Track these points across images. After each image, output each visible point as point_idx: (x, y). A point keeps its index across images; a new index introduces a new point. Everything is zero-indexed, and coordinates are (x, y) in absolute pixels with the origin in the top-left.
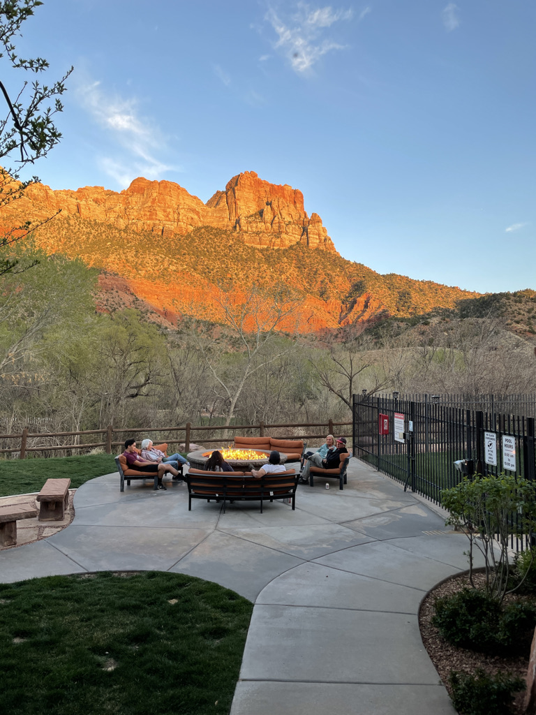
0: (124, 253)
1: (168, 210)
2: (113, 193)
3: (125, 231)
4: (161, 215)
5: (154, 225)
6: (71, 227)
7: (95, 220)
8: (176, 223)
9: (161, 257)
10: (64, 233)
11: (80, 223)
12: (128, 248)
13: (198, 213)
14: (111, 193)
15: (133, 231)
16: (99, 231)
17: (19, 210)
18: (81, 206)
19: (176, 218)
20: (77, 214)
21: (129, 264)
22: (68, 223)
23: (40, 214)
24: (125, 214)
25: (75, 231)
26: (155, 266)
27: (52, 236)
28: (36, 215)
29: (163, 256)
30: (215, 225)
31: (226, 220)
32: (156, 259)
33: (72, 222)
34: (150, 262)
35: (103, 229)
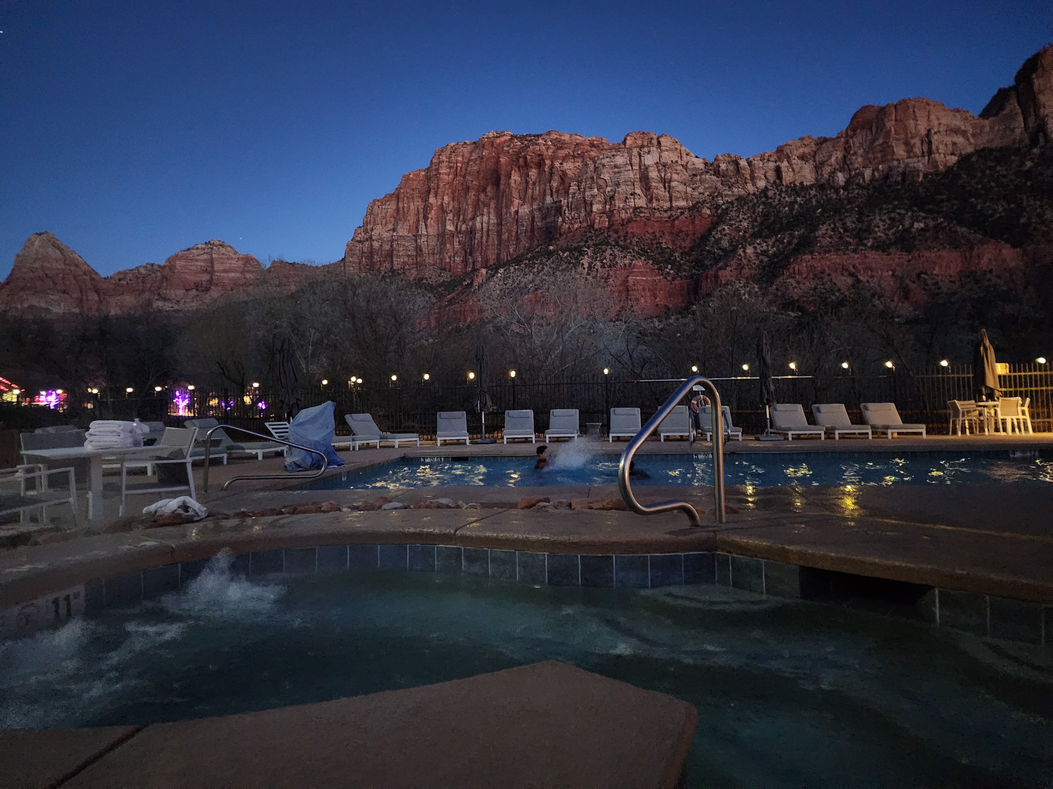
0: (841, 220)
1: (913, 141)
2: (825, 140)
3: (845, 188)
4: (900, 151)
5: (890, 169)
6: (770, 201)
7: (802, 183)
8: (927, 158)
9: (899, 214)
10: (761, 210)
11: (781, 191)
12: (847, 211)
13: (964, 133)
14: (822, 141)
15: (858, 184)
16: (808, 197)
17: (706, 194)
18: (783, 169)
19: (925, 150)
20: (778, 181)
21: (848, 234)
22: (766, 197)
23: (730, 193)
24: (845, 165)
25: (774, 204)
26: (889, 229)
27: (746, 217)
28: (726, 196)
29: (903, 212)
30: (996, 144)
31: (1018, 131)
32: (890, 219)
33: (770, 194)
34: (881, 224)
35: (813, 192)
